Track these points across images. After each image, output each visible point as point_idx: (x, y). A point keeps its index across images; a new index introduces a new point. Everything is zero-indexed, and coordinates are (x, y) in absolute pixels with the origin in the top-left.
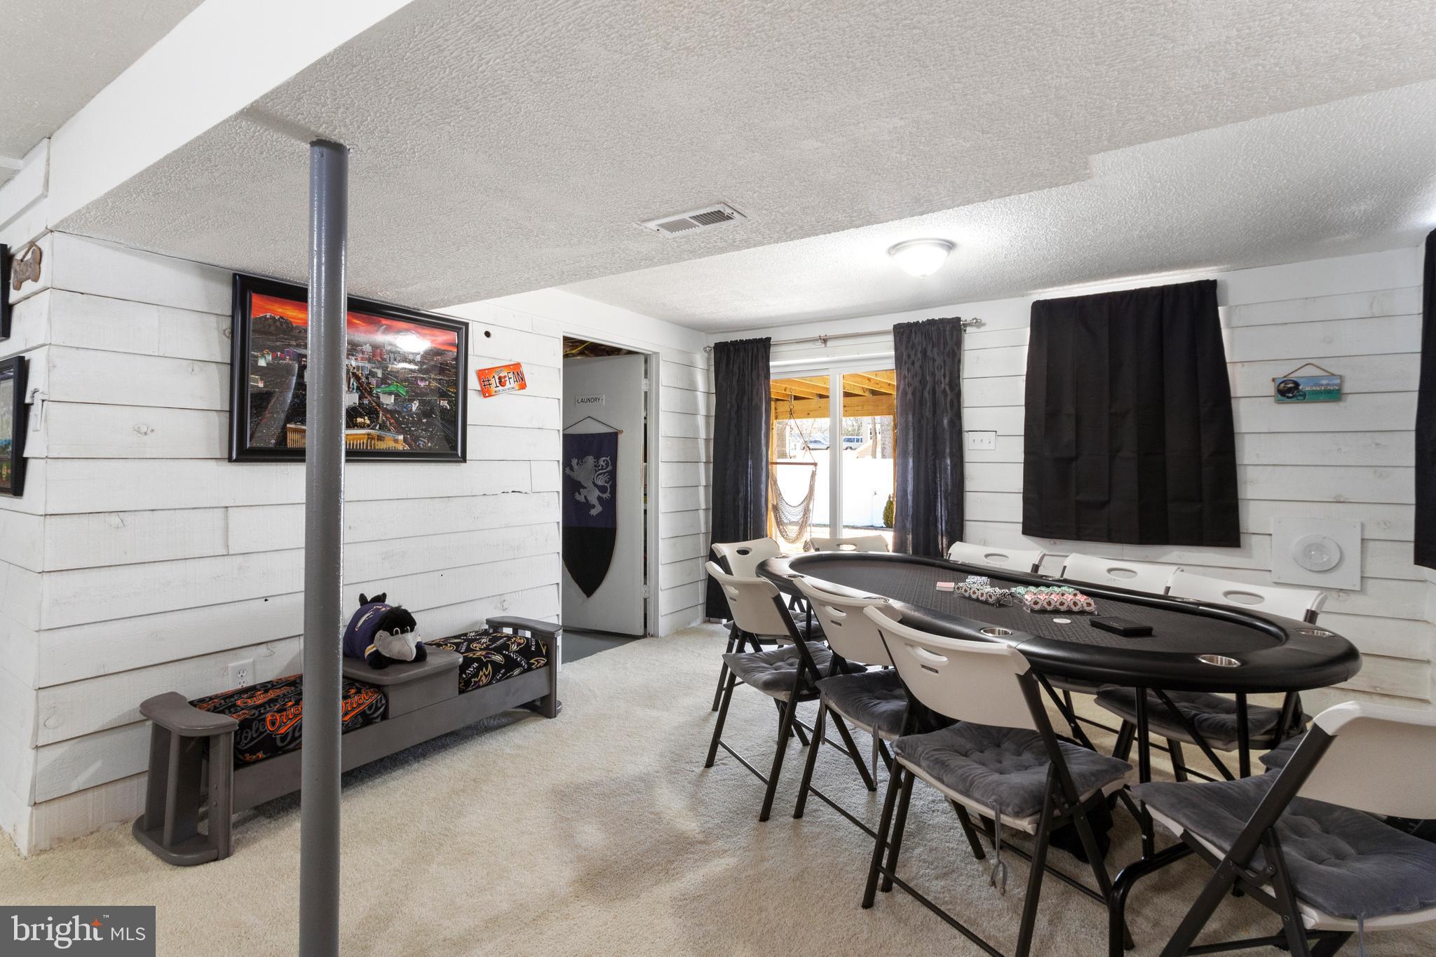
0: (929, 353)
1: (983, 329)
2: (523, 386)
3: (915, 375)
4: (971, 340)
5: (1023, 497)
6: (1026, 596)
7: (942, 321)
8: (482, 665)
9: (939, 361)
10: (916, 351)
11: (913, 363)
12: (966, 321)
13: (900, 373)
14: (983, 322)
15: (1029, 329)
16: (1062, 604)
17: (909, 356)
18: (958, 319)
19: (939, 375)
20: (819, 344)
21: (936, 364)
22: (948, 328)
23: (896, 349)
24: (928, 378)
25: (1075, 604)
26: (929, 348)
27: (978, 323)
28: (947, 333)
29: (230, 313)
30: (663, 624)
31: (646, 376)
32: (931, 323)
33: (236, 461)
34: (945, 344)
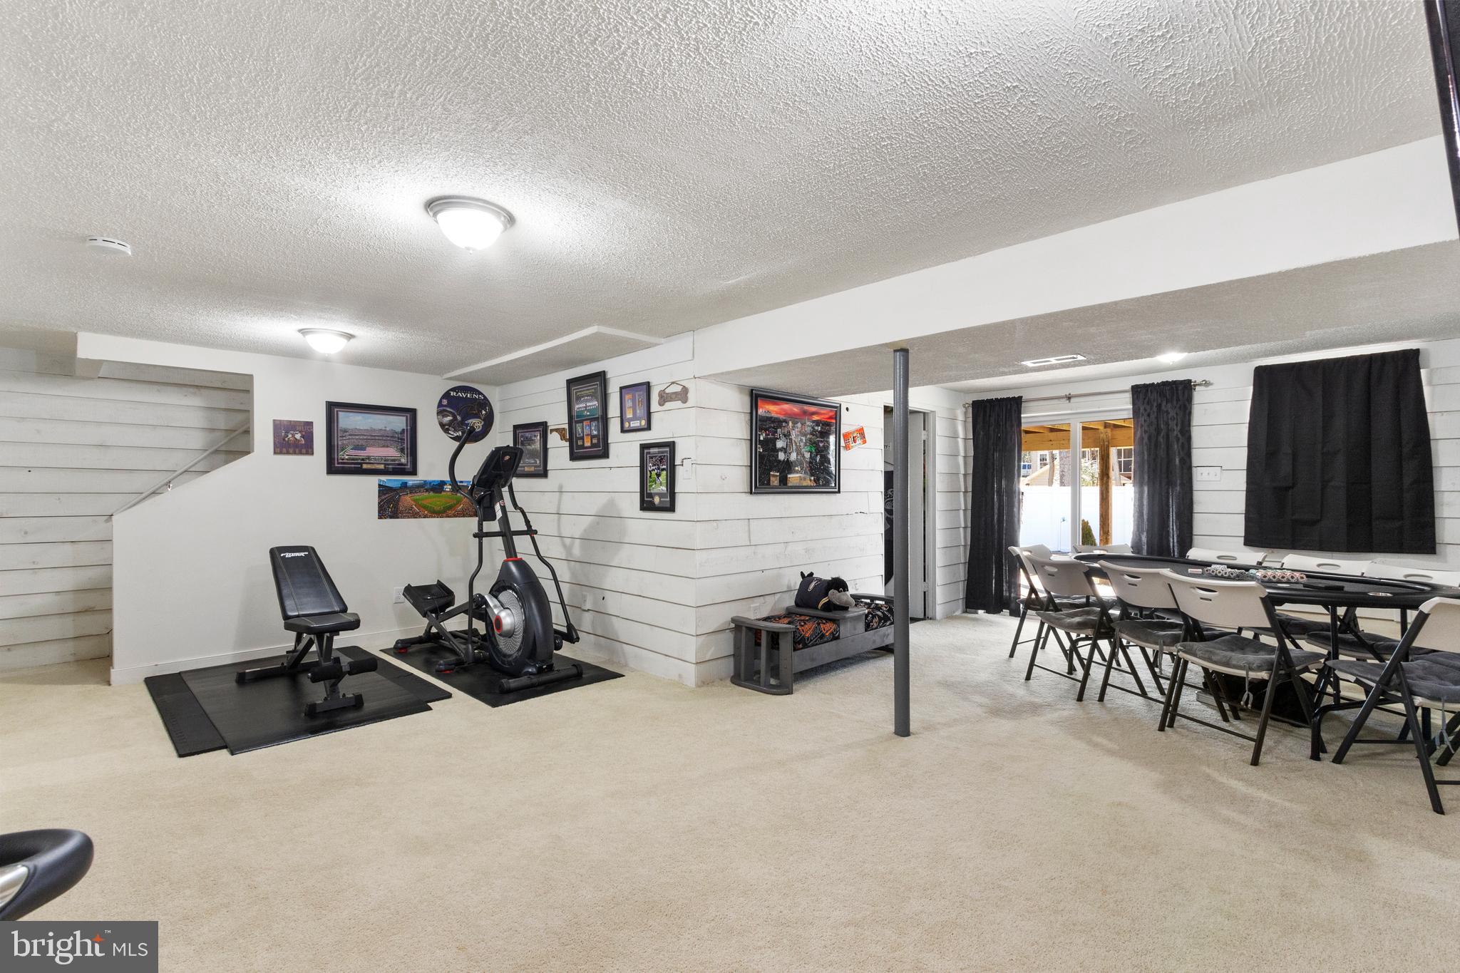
0: (1163, 407)
1: (1210, 387)
2: (865, 442)
3: (1151, 424)
4: (1199, 396)
5: (1245, 517)
6: (1257, 574)
7: (1174, 382)
8: (874, 617)
9: (1172, 414)
10: (1152, 406)
11: (1149, 415)
12: (1195, 382)
13: (1138, 422)
14: (1212, 382)
15: (1251, 388)
16: (1283, 577)
17: (1145, 410)
18: (1190, 381)
19: (1172, 424)
20: (1065, 401)
21: (1170, 416)
22: (1180, 388)
23: (1134, 404)
24: (1162, 426)
25: (1292, 577)
26: (1164, 403)
27: (1207, 384)
28: (1179, 392)
29: (749, 411)
30: (939, 611)
31: (924, 429)
32: (1165, 384)
33: (754, 493)
34: (1178, 400)
